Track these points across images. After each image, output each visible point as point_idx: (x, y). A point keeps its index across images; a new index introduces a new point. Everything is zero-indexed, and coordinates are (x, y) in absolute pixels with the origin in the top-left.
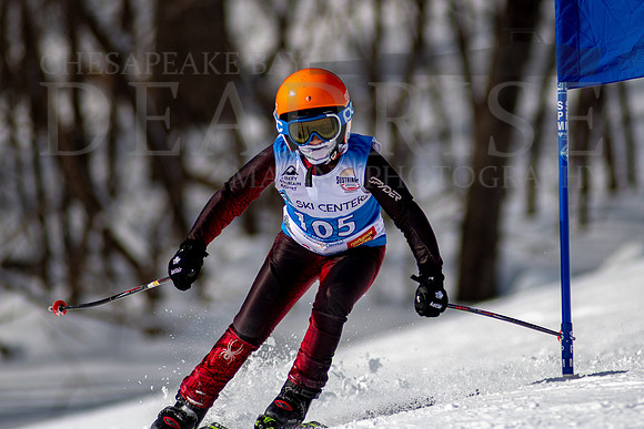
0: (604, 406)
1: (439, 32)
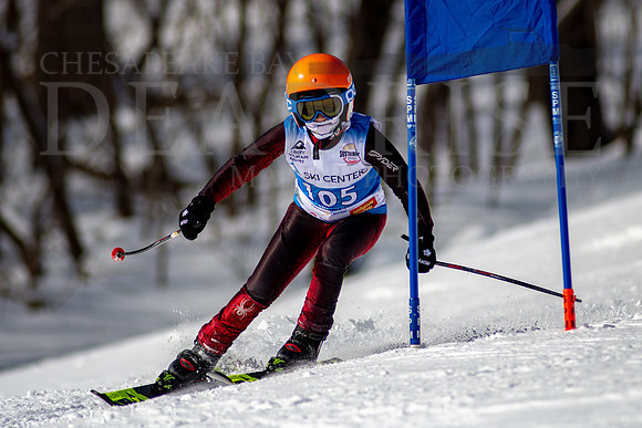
0: (449, 374)
1: (298, 32)
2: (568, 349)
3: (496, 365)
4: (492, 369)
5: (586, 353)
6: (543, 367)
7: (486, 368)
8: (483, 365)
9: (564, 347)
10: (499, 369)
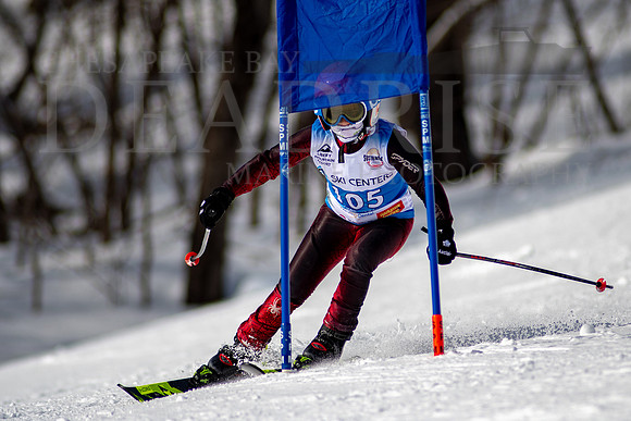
0: (319, 398)
2: (437, 374)
3: (365, 389)
4: (363, 394)
5: (454, 379)
6: (412, 392)
7: (356, 393)
8: (353, 389)
9: (433, 372)
10: (368, 394)
